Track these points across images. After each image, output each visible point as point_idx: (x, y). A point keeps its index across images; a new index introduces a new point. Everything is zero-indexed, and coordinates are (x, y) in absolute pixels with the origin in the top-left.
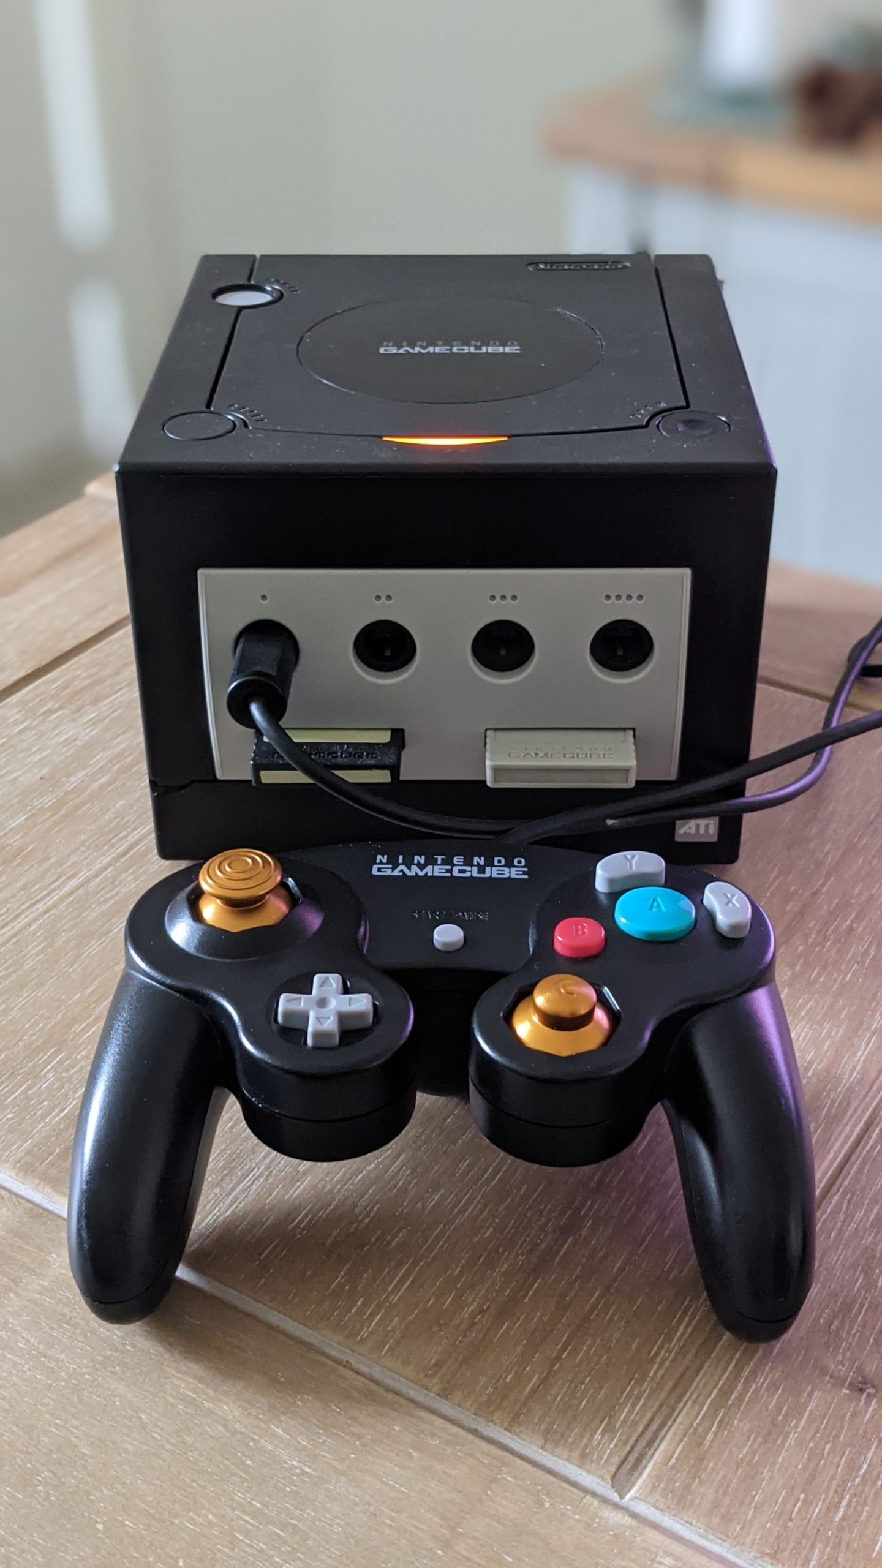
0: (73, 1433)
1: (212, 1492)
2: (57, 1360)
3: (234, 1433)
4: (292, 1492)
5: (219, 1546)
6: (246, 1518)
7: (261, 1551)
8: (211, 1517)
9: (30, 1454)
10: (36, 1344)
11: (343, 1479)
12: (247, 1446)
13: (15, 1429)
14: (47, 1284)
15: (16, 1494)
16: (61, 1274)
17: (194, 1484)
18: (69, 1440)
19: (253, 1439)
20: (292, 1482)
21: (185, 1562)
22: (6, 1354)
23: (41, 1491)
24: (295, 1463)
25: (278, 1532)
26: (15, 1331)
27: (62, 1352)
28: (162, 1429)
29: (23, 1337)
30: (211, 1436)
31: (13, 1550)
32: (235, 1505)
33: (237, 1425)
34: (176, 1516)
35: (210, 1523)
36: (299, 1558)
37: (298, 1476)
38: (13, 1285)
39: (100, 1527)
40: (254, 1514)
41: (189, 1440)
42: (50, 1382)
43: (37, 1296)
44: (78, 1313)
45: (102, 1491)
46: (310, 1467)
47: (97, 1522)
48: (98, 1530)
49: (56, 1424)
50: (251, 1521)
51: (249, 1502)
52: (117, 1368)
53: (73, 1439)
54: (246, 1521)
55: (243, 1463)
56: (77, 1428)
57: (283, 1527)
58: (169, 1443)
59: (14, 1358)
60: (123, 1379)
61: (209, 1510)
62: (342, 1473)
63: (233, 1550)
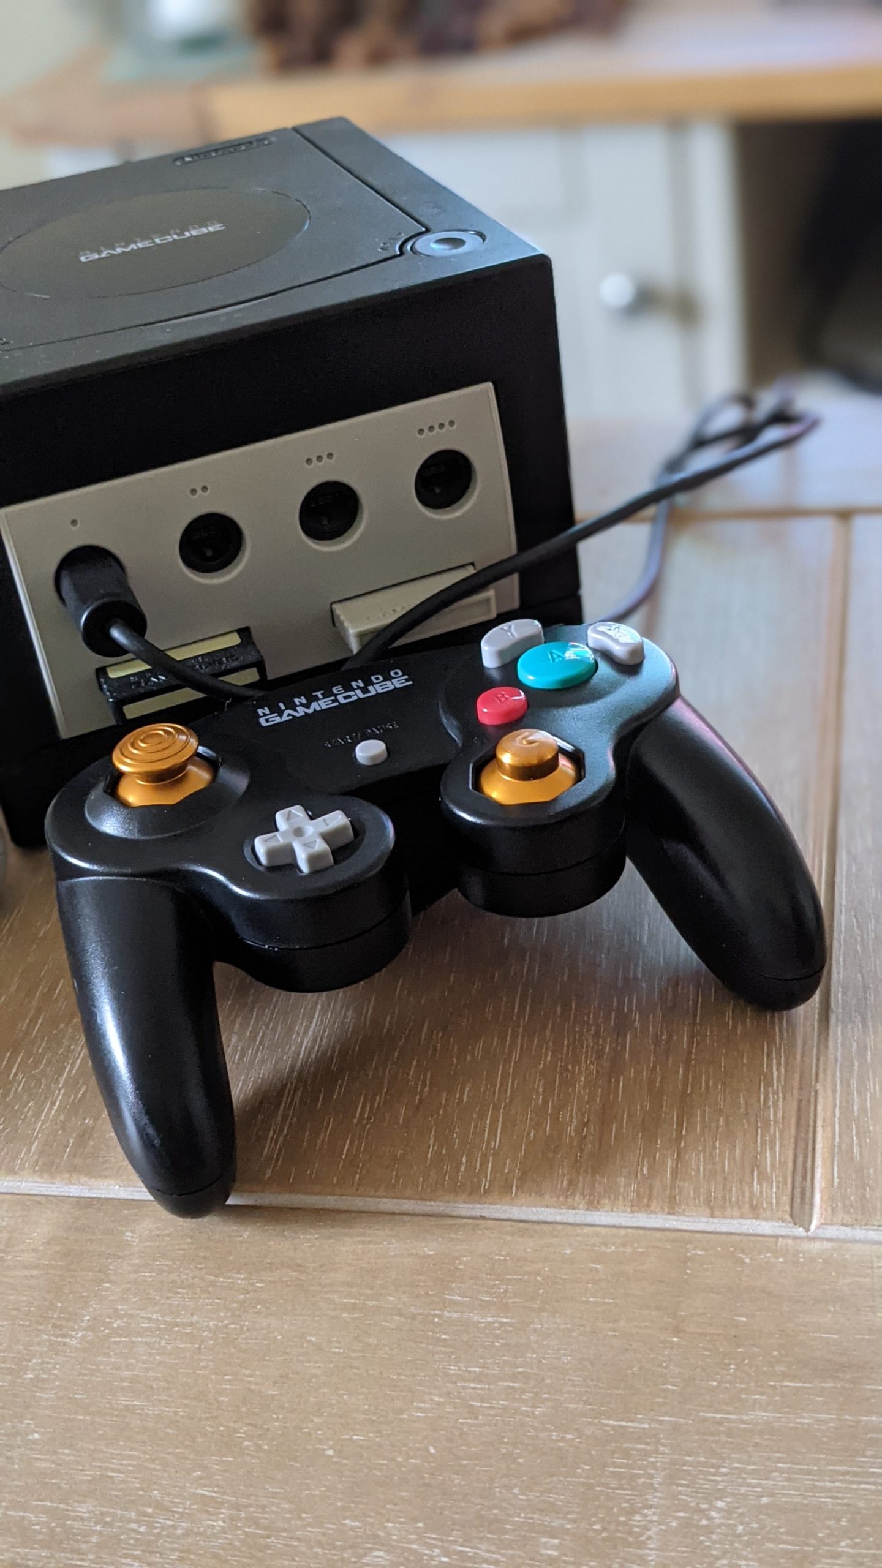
0: (249, 1382)
1: (424, 1376)
2: (192, 1324)
3: (414, 1317)
4: (502, 1345)
5: (460, 1421)
6: (472, 1385)
7: (505, 1408)
8: (436, 1399)
9: (216, 1417)
10: (160, 1318)
11: (545, 1314)
12: (433, 1322)
13: (186, 1401)
14: (137, 1261)
15: (224, 1459)
16: (145, 1247)
17: (403, 1377)
18: (250, 1390)
19: (435, 1316)
20: (497, 1337)
21: (435, 1448)
22: (134, 1339)
23: (247, 1447)
24: (490, 1319)
25: (511, 1384)
26: (131, 1316)
27: (192, 1315)
28: (339, 1342)
29: (143, 1318)
30: (393, 1329)
31: (252, 1509)
32: (454, 1379)
33: (412, 1309)
34: (401, 1412)
35: (438, 1404)
36: (546, 1399)
37: (499, 1329)
38: (102, 1276)
39: (330, 1452)
40: (479, 1379)
41: (372, 1341)
42: (197, 1346)
43: (134, 1276)
44: (187, 1274)
45: (312, 1421)
46: (506, 1318)
47: (325, 1450)
48: (331, 1456)
49: (229, 1380)
50: (478, 1386)
51: (467, 1370)
52: (259, 1307)
53: (253, 1387)
54: (474, 1388)
55: (439, 1339)
56: (251, 1376)
57: (514, 1378)
58: (355, 1351)
59: (145, 1340)
60: (271, 1314)
61: (430, 1393)
62: (541, 1310)
63: (477, 1418)
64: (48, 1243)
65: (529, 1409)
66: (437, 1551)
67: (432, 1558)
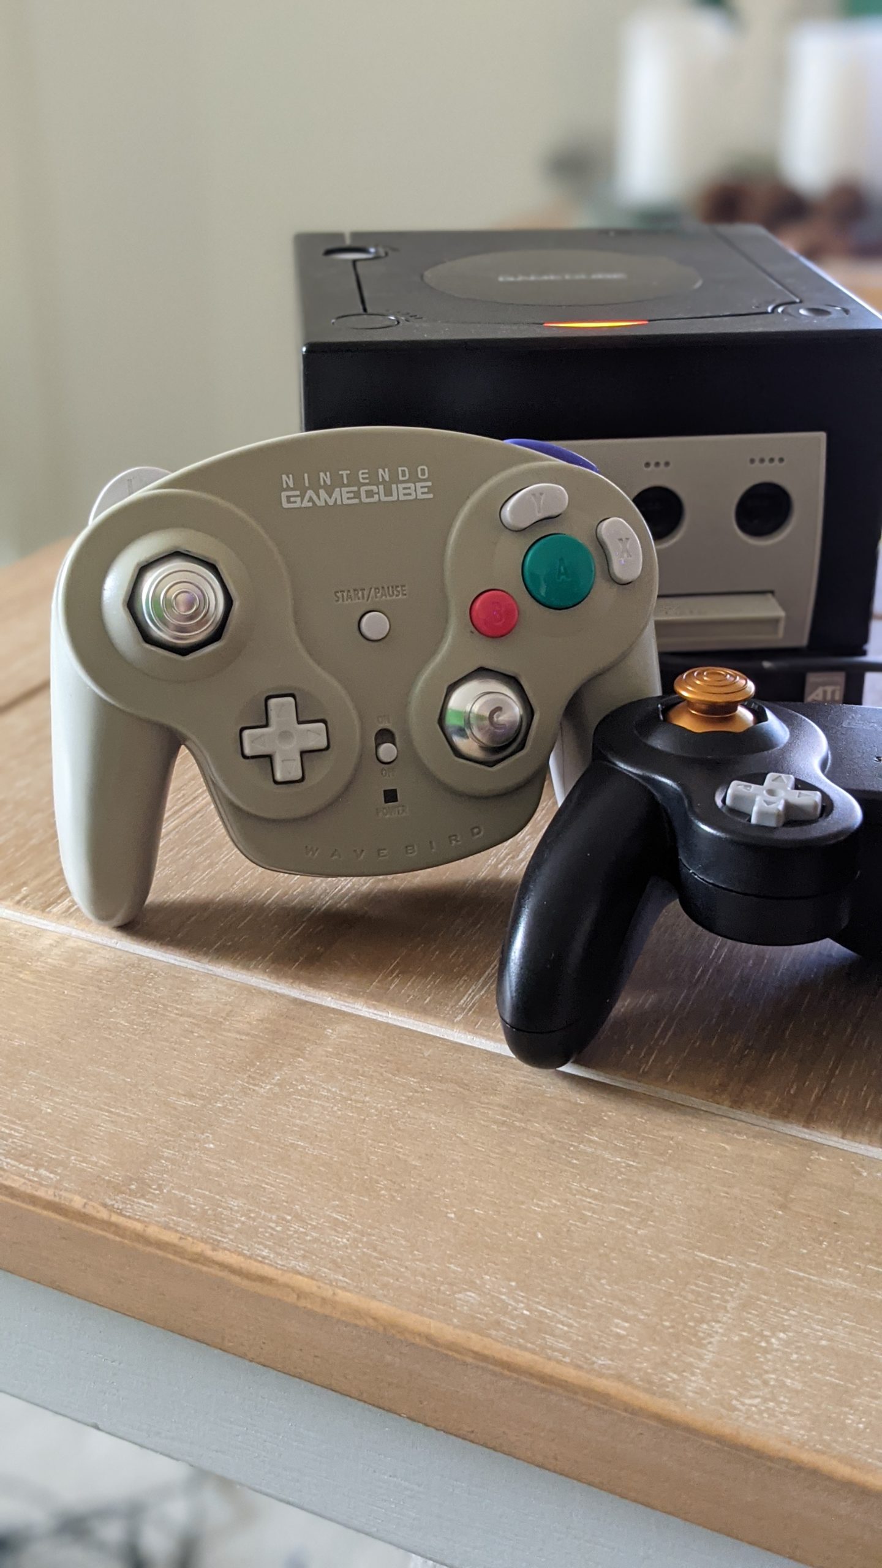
0: (399, 1152)
1: (549, 1184)
2: (363, 1102)
3: (553, 1142)
4: (623, 1179)
5: (571, 1221)
6: (589, 1200)
7: (611, 1222)
8: (554, 1201)
9: (364, 1169)
10: (338, 1092)
11: (668, 1168)
12: (569, 1150)
13: (342, 1152)
14: (331, 1050)
15: (361, 1198)
16: (341, 1042)
17: (530, 1180)
18: (398, 1157)
19: (572, 1145)
20: (621, 1173)
21: (542, 1234)
22: (312, 1100)
23: (384, 1195)
24: (619, 1159)
25: (622, 1207)
26: (314, 1085)
27: (365, 1096)
28: (483, 1143)
29: (323, 1088)
30: (532, 1146)
31: (374, 1238)
32: (574, 1192)
33: (554, 1136)
34: (523, 1203)
35: (555, 1205)
36: (650, 1225)
37: (624, 1167)
38: (298, 1052)
39: (452, 1216)
40: (595, 1197)
41: (512, 1149)
42: (363, 1117)
43: (324, 1059)
44: (370, 1068)
45: (444, 1191)
46: (634, 1161)
47: (447, 1213)
48: (452, 1219)
49: (381, 1147)
50: (593, 1202)
51: (587, 1189)
52: (423, 1104)
53: (401, 1156)
54: (590, 1203)
55: (570, 1162)
56: (402, 1148)
57: (627, 1204)
58: (495, 1152)
59: (320, 1103)
60: (431, 1111)
61: (550, 1197)
62: (665, 1163)
63: (585, 1223)
64: (262, 1021)
65: (633, 1229)
66: (522, 1305)
67: (516, 1309)
